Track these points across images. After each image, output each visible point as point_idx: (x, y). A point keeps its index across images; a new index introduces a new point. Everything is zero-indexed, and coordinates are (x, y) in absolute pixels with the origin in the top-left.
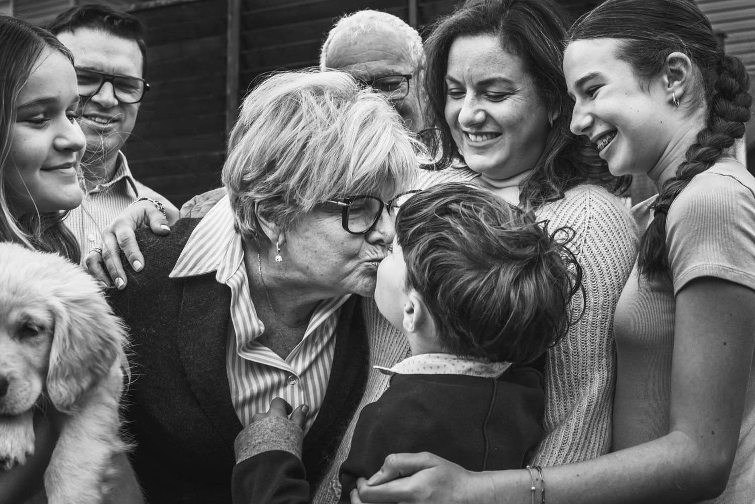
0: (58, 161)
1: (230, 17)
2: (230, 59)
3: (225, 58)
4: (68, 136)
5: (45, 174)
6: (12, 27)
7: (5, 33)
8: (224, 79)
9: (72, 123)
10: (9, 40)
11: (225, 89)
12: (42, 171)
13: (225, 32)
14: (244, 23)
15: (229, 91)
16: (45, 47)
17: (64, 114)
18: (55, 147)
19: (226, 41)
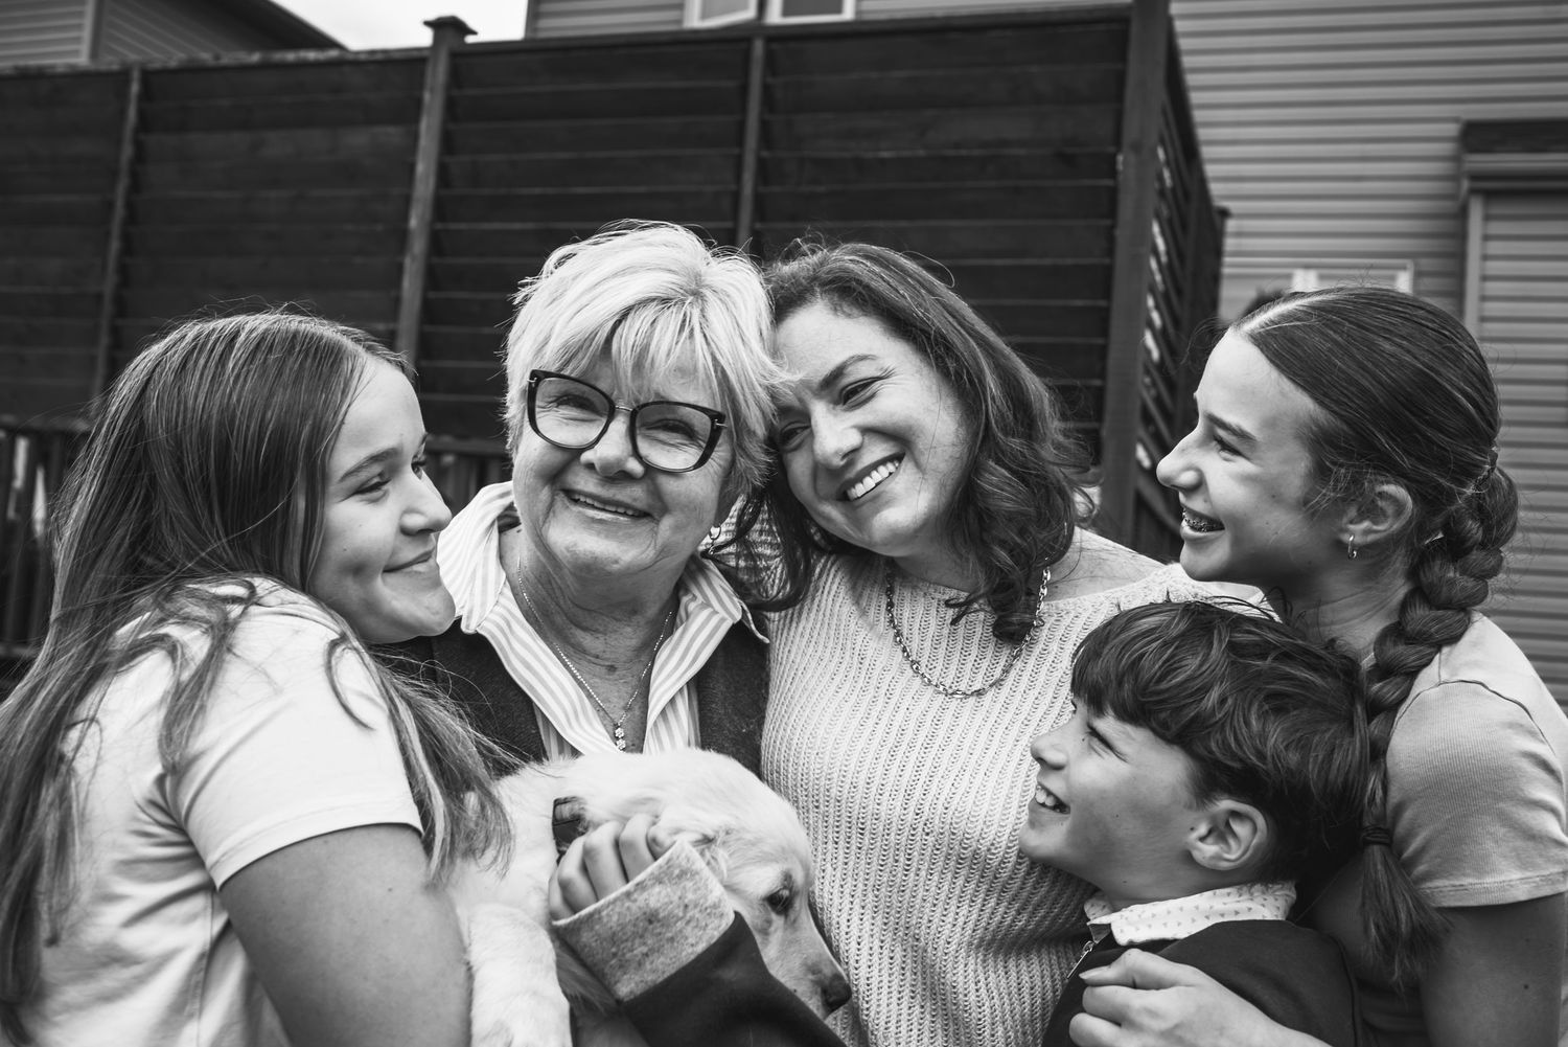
0: (410, 552)
1: (427, 96)
2: (420, 168)
3: (412, 167)
4: (424, 508)
5: (392, 578)
6: (309, 336)
7: (300, 351)
8: (407, 201)
9: (420, 477)
10: (309, 360)
11: (405, 218)
12: (386, 574)
13: (416, 120)
14: (451, 109)
15: (413, 223)
16: (368, 362)
17: (409, 468)
18: (405, 531)
19: (415, 137)
